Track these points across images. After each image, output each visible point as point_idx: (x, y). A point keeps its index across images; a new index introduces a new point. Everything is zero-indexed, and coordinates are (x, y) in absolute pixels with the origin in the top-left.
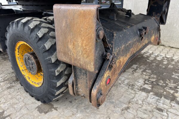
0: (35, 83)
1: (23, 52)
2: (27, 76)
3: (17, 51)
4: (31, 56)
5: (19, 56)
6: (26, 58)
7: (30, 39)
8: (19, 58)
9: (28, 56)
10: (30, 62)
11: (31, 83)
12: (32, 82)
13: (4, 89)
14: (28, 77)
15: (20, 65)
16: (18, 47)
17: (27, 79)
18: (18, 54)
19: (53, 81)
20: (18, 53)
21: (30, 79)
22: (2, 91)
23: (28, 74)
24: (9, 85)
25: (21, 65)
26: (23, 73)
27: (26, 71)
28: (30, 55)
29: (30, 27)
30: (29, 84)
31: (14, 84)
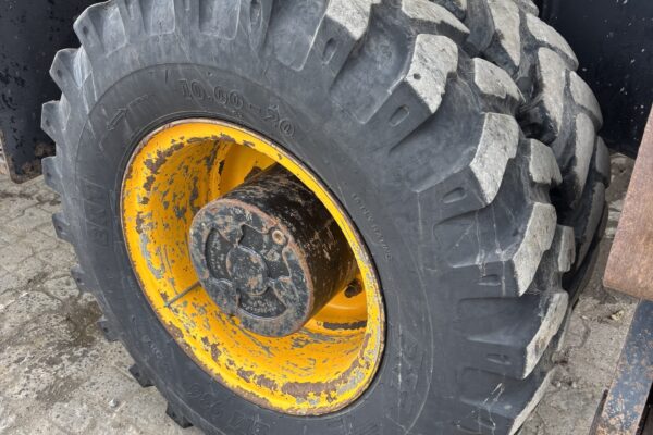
0: (263, 381)
1: (171, 182)
2: (200, 336)
3: (143, 181)
4: (269, 221)
5: (146, 209)
6: (213, 230)
7: (327, 115)
8: (147, 221)
9: (239, 218)
10: (255, 257)
11: (232, 381)
12: (243, 374)
13: (22, 410)
14: (205, 340)
15: (150, 264)
16: (154, 157)
17: (202, 356)
18: (145, 201)
19: (487, 405)
20: (143, 193)
21: (223, 358)
22: (11, 419)
23: (200, 320)
24: (45, 376)
25: (157, 267)
26: (167, 316)
27: (185, 303)
28: (263, 216)
29: (341, 28)
30: (218, 385)
31: (73, 368)
